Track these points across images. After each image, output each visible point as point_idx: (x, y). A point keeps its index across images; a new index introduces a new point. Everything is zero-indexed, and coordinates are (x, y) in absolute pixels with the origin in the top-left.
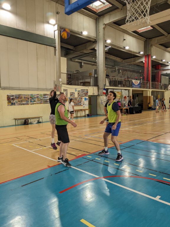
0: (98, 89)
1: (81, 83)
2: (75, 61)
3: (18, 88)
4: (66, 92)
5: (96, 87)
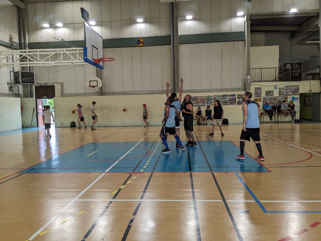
0: (320, 83)
2: (308, 44)
3: (200, 90)
4: (259, 90)
5: (318, 81)
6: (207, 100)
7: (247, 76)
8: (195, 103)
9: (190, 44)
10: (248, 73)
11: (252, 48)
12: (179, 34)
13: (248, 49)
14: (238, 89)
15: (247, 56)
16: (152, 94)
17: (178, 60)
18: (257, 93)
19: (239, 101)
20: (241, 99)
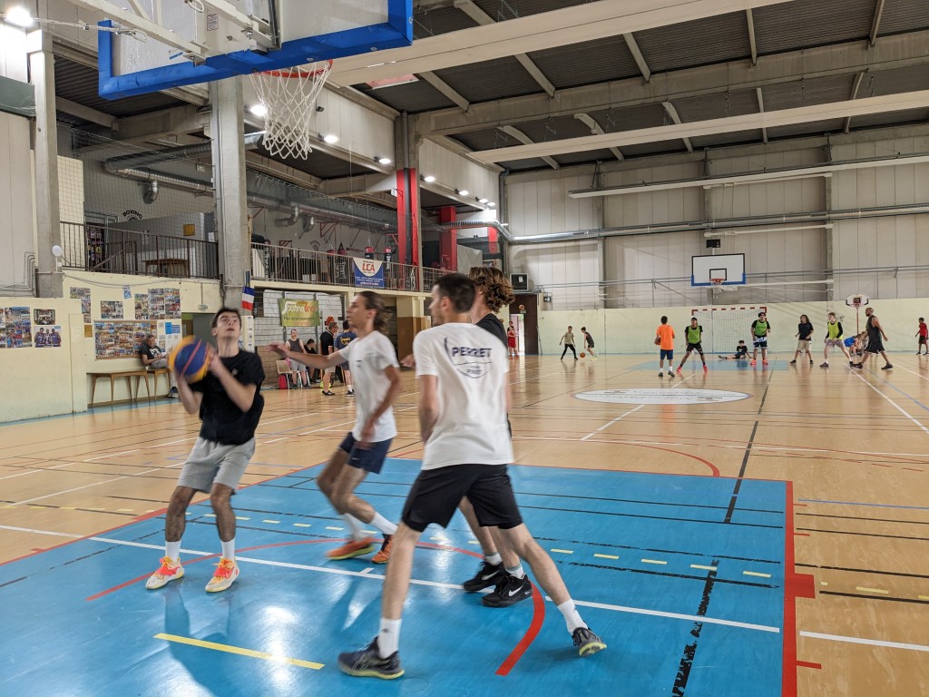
0: (223, 290)
1: (148, 263)
2: (121, 175)
4: (84, 298)
5: (215, 281)
7: (53, 244)
10: (54, 237)
13: (53, 154)
15: (49, 175)
19: (40, 334)
20: (46, 327)
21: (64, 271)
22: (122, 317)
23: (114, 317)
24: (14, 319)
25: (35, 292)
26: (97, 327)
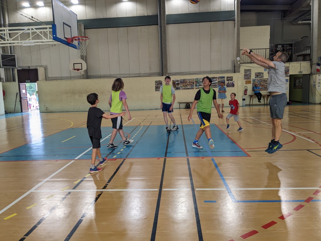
0: (311, 65)
2: (300, 24)
3: (189, 72)
4: (249, 72)
5: (308, 62)
6: (196, 83)
7: (237, 57)
8: (184, 86)
9: (178, 24)
10: (238, 55)
11: (241, 29)
12: (167, 13)
13: (238, 30)
14: (227, 71)
15: (237, 36)
16: (140, 77)
17: (165, 41)
18: (247, 75)
19: (228, 83)
20: (230, 82)
21: (240, 65)
22: (263, 77)
23: (260, 77)
24: (220, 80)
25: (234, 71)
26: (253, 81)
